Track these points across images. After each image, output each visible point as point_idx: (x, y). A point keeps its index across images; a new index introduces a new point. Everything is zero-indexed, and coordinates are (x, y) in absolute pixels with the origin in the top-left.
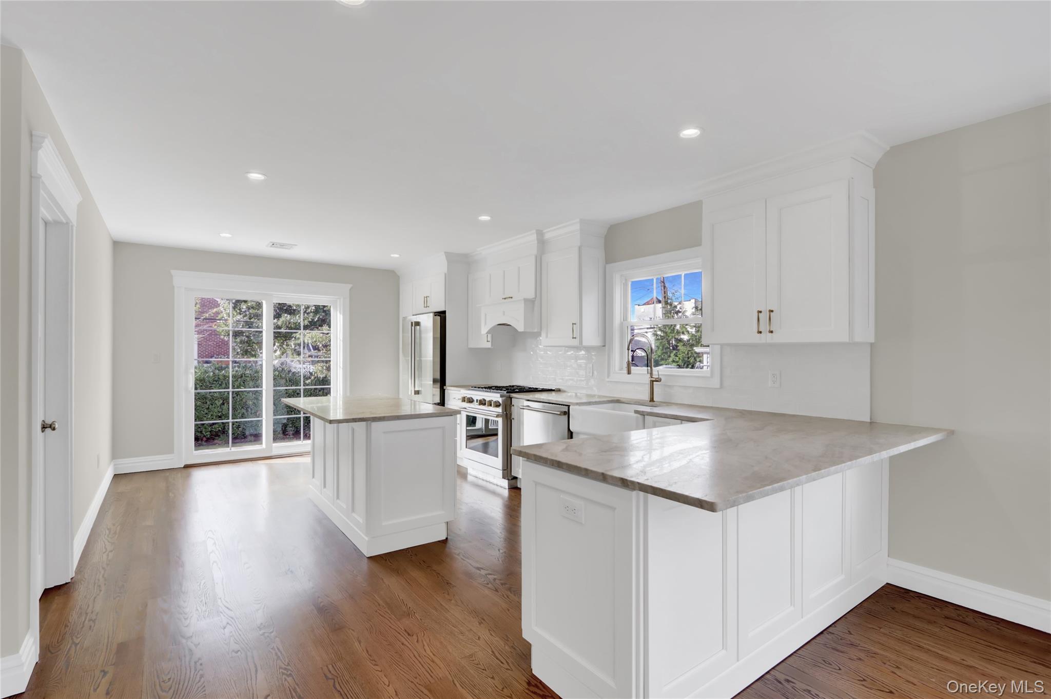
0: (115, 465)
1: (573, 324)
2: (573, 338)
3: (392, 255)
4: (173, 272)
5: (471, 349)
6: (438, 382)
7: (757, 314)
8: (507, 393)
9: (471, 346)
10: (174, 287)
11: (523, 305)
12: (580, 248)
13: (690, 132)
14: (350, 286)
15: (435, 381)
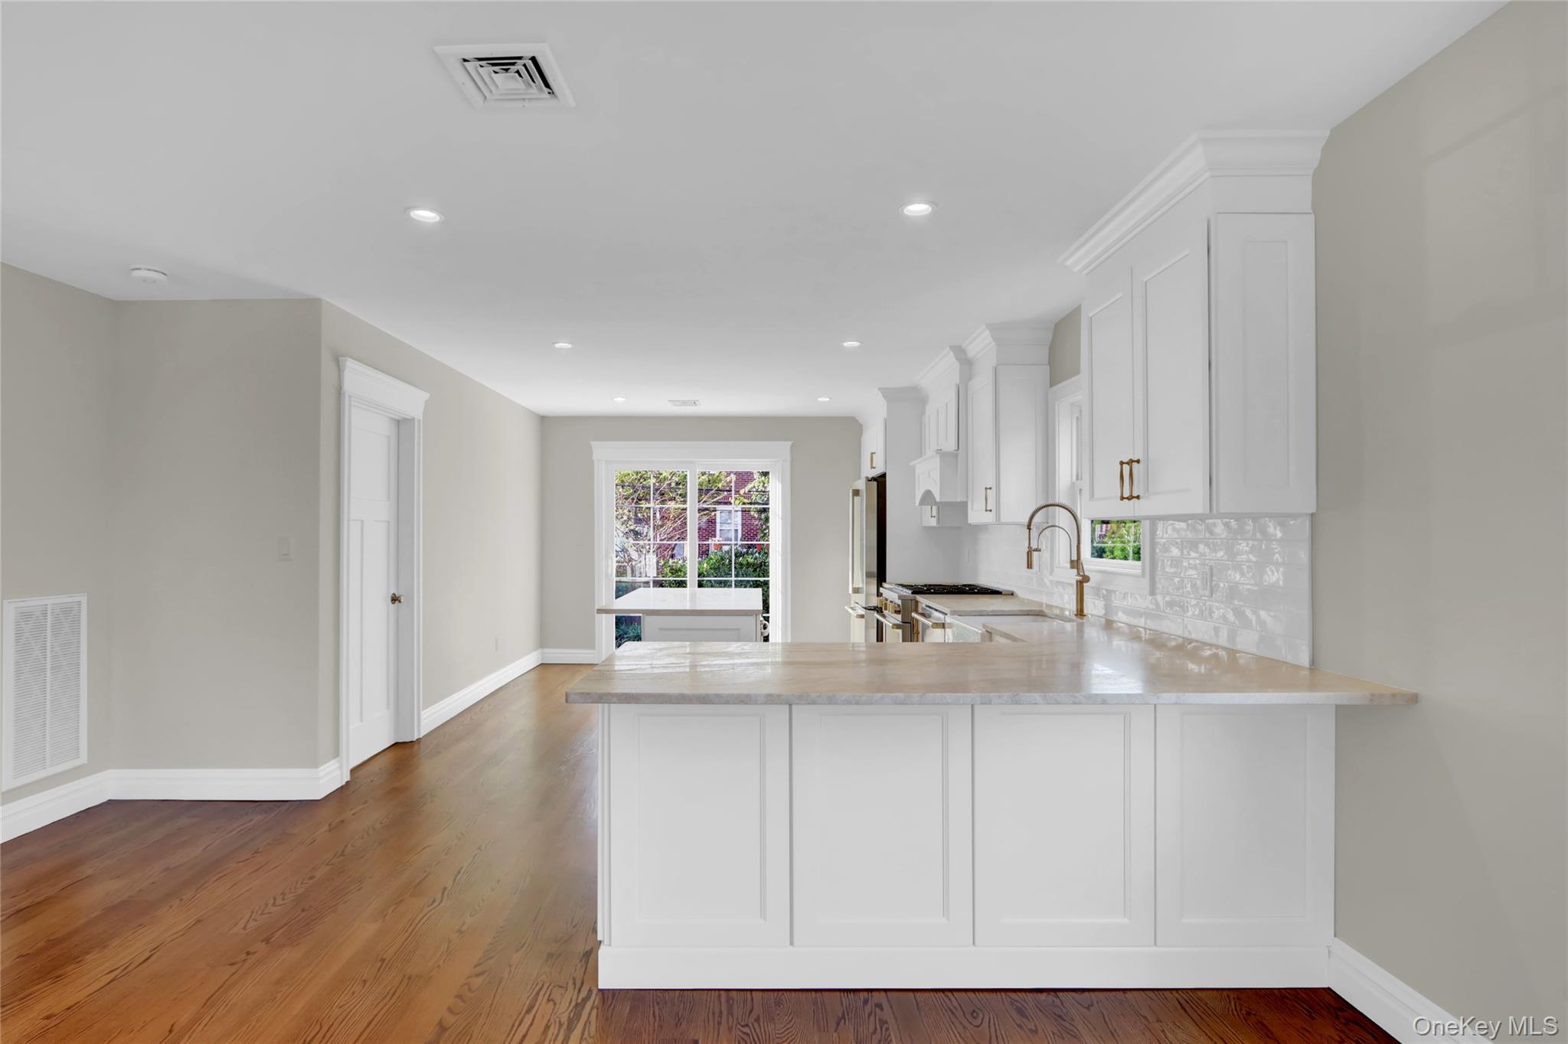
0: (543, 653)
1: (986, 489)
2: (986, 510)
3: (819, 399)
4: (594, 444)
5: (925, 528)
6: (874, 577)
7: (1119, 466)
8: (913, 593)
9: (924, 525)
10: (593, 461)
11: (939, 460)
12: (996, 369)
13: (918, 209)
14: (790, 443)
15: (869, 575)
